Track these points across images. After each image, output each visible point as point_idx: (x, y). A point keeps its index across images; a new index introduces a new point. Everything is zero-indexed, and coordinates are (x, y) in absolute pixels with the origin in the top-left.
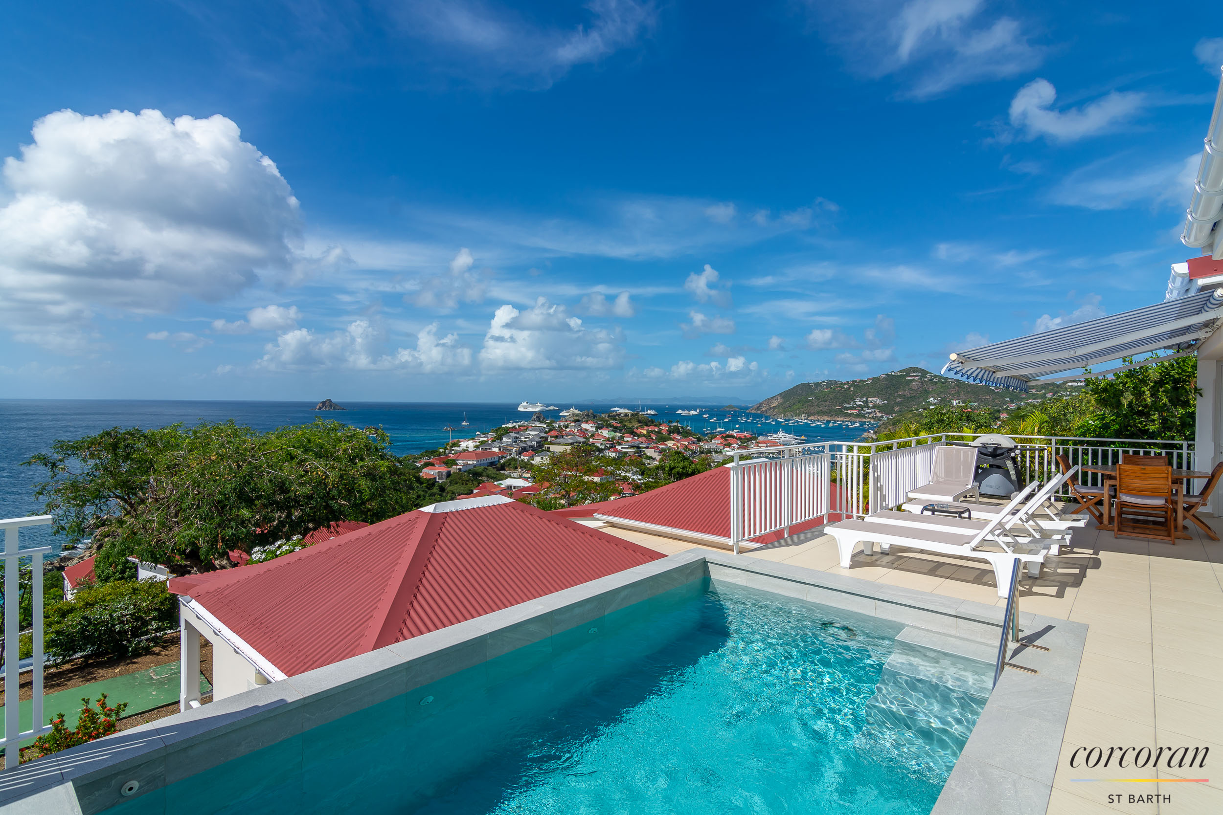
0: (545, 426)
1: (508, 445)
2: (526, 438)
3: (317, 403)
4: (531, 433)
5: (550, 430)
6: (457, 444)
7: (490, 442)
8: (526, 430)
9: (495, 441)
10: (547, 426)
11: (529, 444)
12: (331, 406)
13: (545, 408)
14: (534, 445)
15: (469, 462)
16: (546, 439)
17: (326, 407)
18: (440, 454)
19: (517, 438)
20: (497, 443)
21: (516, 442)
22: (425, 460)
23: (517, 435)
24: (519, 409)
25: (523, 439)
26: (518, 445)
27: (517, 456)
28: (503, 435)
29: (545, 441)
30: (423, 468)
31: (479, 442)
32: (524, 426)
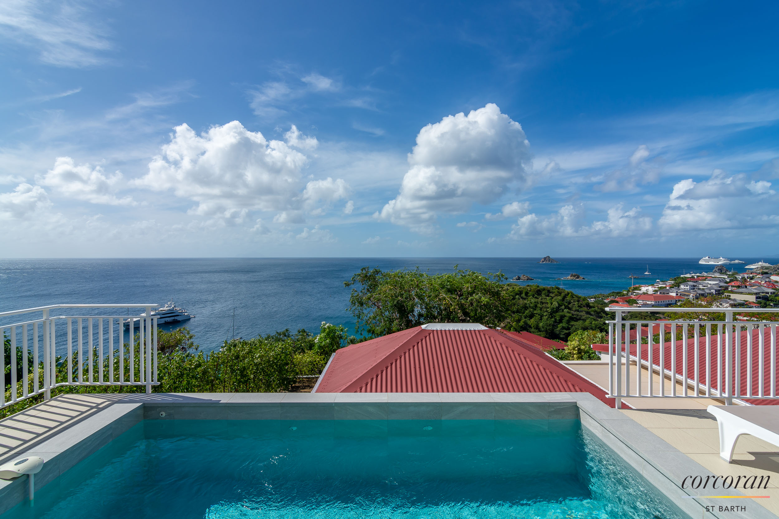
0: (726, 277)
1: (685, 291)
2: (704, 286)
3: (541, 259)
4: (710, 282)
5: (731, 281)
6: (639, 288)
7: (668, 288)
8: (705, 280)
9: (673, 287)
10: (728, 277)
11: (707, 291)
12: (549, 260)
13: (729, 262)
14: (712, 293)
15: (648, 302)
16: (727, 288)
17: (546, 261)
18: (624, 295)
19: (694, 286)
20: (674, 290)
21: (694, 289)
22: (610, 299)
23: (695, 284)
24: (700, 262)
25: (701, 287)
26: (695, 291)
27: (693, 300)
28: (680, 283)
29: (725, 290)
30: (609, 304)
31: (658, 288)
32: (704, 276)
